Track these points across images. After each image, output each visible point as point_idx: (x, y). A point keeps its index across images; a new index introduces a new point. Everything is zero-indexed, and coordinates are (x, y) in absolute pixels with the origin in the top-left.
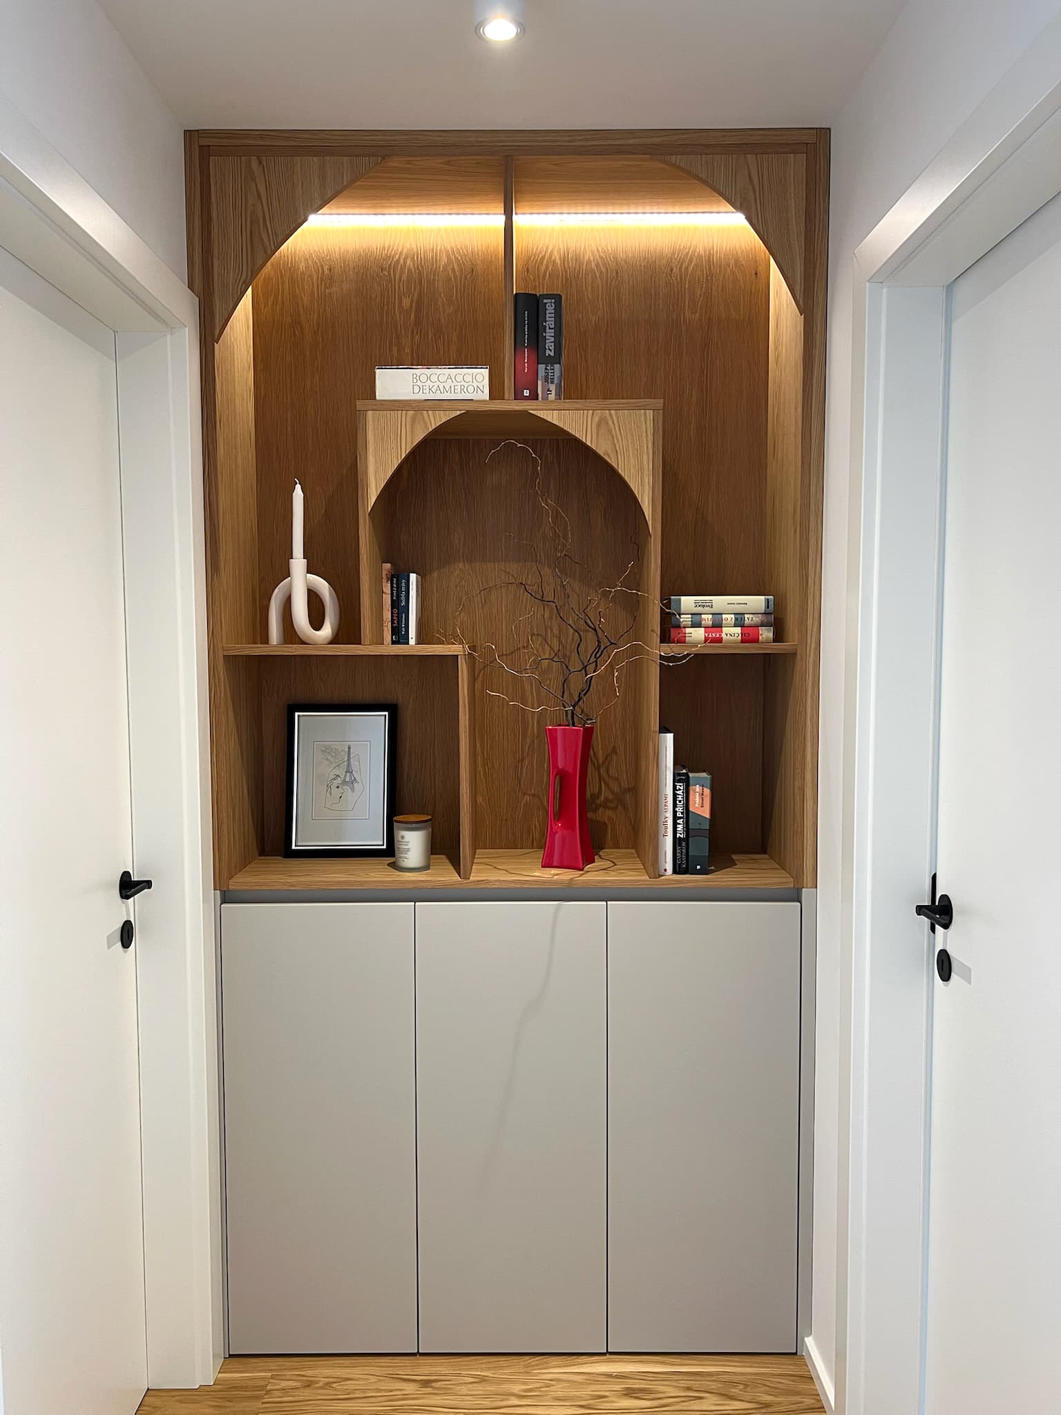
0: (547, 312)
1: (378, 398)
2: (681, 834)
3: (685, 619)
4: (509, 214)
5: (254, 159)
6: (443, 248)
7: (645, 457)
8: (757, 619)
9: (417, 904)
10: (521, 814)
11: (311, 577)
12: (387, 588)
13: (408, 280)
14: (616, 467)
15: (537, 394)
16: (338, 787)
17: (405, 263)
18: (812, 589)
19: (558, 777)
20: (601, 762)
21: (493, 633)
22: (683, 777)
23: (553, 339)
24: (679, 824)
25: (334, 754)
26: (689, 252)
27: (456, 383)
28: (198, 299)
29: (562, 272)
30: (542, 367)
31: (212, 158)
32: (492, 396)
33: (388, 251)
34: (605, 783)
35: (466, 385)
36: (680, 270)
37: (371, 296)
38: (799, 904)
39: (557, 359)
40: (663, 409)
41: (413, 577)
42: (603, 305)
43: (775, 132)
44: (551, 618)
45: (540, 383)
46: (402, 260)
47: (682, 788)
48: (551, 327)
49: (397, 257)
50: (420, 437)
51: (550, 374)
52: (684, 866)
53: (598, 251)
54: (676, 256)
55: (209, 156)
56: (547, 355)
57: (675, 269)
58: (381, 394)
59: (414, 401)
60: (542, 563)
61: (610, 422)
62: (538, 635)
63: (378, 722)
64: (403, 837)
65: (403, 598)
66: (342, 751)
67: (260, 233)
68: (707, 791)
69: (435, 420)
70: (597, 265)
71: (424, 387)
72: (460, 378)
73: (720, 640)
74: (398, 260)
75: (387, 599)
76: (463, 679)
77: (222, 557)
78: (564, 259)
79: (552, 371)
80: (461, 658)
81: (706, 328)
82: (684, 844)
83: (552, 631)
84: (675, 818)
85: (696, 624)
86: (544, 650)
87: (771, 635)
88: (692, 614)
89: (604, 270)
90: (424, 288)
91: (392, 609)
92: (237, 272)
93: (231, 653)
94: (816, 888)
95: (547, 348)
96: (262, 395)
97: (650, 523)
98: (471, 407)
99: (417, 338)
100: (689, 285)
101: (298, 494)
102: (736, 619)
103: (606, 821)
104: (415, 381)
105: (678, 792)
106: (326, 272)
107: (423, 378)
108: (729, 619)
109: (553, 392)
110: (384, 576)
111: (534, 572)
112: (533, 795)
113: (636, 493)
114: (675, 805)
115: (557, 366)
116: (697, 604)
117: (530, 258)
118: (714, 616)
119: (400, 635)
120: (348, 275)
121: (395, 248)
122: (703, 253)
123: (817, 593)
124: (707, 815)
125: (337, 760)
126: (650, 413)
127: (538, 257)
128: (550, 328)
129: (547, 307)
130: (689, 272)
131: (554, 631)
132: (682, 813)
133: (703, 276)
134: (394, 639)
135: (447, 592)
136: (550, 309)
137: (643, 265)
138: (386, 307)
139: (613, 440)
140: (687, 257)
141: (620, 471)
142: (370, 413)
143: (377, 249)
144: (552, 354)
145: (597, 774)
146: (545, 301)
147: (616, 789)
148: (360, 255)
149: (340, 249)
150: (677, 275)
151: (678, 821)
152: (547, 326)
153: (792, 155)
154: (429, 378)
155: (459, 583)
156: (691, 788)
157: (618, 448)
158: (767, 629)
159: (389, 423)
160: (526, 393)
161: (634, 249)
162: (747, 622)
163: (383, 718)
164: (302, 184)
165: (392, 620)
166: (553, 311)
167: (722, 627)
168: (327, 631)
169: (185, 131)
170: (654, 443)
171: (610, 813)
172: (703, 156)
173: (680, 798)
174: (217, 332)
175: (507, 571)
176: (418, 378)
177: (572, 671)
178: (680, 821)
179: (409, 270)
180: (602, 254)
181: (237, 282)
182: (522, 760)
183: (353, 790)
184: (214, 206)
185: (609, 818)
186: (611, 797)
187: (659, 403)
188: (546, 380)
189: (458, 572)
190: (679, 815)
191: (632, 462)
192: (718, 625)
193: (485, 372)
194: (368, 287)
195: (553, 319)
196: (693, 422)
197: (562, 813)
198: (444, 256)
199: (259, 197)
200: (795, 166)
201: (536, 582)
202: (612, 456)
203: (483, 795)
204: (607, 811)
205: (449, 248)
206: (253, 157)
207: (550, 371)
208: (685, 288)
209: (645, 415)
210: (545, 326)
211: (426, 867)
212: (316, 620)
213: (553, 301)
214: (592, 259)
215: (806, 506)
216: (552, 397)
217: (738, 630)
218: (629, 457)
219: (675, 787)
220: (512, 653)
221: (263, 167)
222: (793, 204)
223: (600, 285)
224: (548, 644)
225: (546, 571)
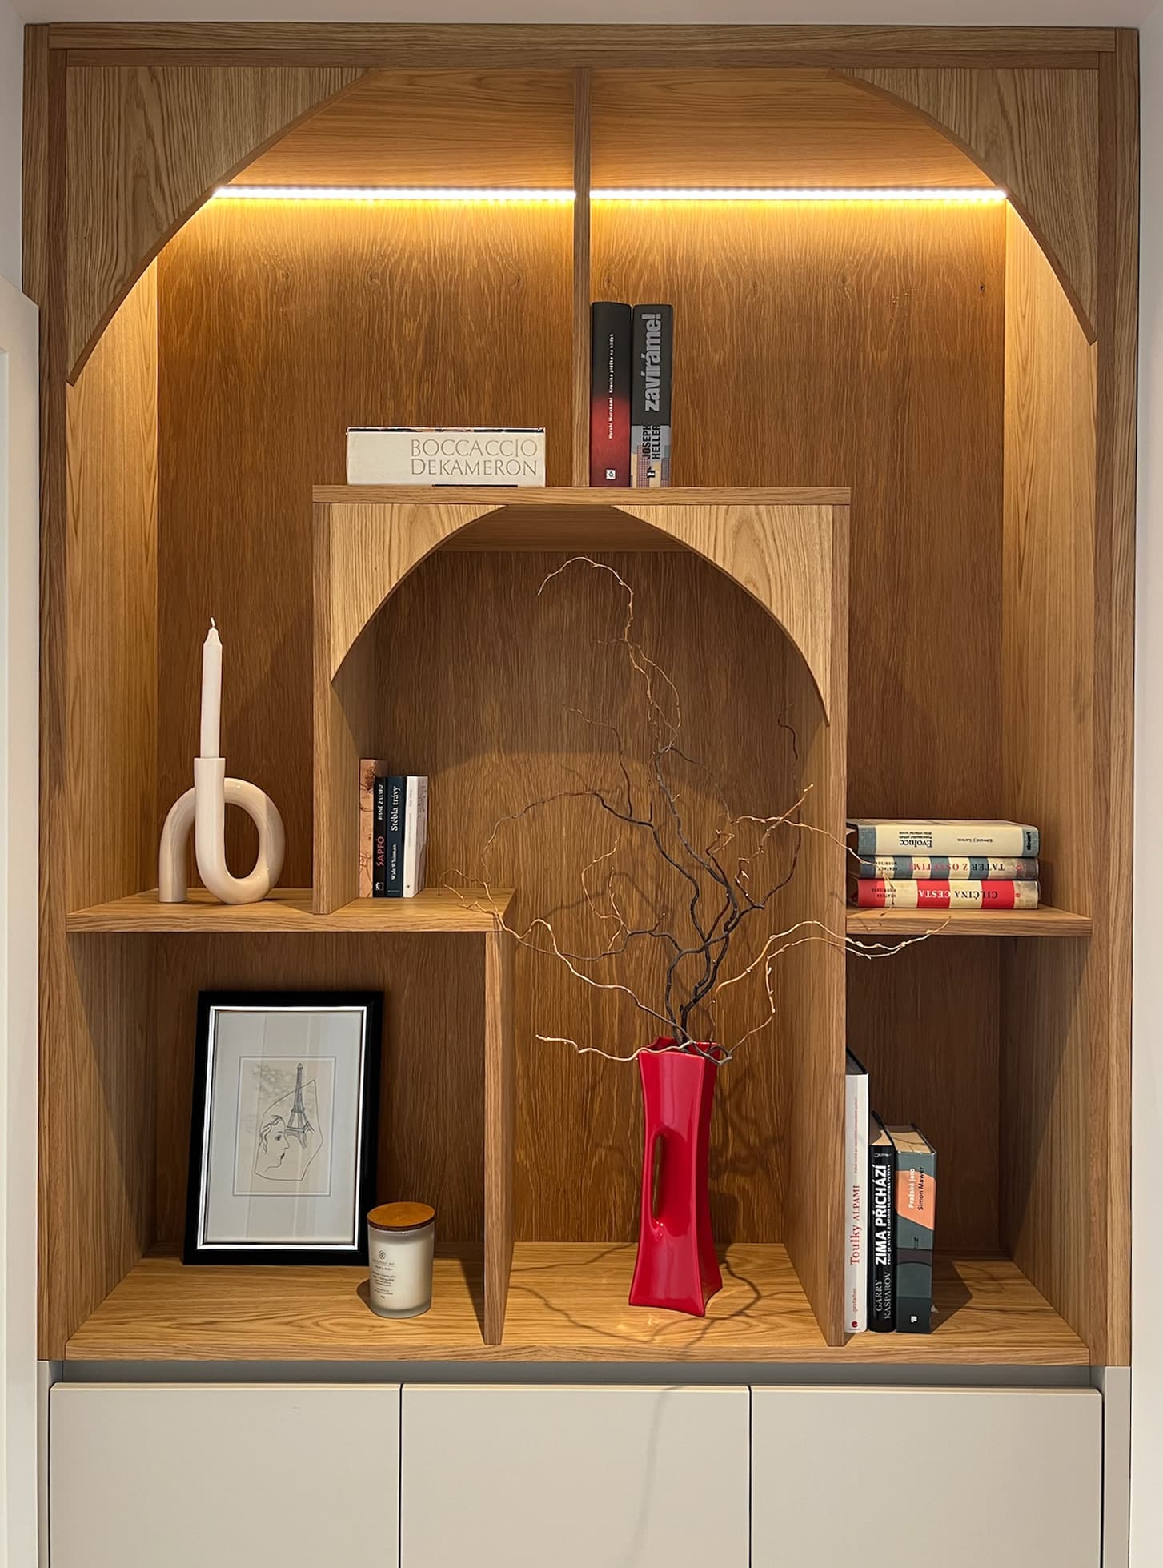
0: (648, 335)
1: (350, 481)
2: (882, 1258)
3: (884, 866)
4: (582, 191)
5: (143, 72)
6: (471, 242)
7: (819, 587)
8: (1010, 868)
9: (406, 1387)
10: (590, 1182)
11: (231, 782)
12: (368, 801)
13: (413, 293)
14: (768, 605)
15: (630, 477)
16: (279, 1138)
17: (409, 265)
18: (1117, 821)
19: (659, 1138)
20: (726, 1093)
21: (546, 870)
22: (887, 1155)
23: (657, 382)
24: (880, 1240)
25: (273, 1079)
26: (872, 251)
27: (487, 457)
28: (38, 307)
29: (665, 282)
30: (637, 431)
31: (70, 70)
32: (552, 480)
33: (381, 246)
34: (734, 1128)
35: (505, 460)
36: (858, 281)
37: (352, 319)
38: (1100, 1395)
39: (662, 417)
40: (851, 505)
41: (412, 782)
42: (732, 335)
43: (1043, 33)
44: (642, 847)
45: (634, 457)
46: (404, 261)
47: (884, 1175)
48: (654, 361)
49: (396, 256)
50: (423, 548)
51: (652, 443)
52: (888, 1317)
53: (724, 249)
54: (851, 258)
55: (66, 66)
56: (647, 409)
57: (849, 278)
58: (357, 473)
59: (416, 487)
60: (629, 756)
61: (757, 526)
62: (621, 874)
63: (351, 1019)
64: (382, 1255)
65: (394, 818)
66: (288, 1073)
67: (149, 194)
68: (930, 1182)
69: (450, 521)
70: (722, 272)
71: (432, 464)
72: (494, 448)
73: (944, 905)
74: (398, 262)
75: (367, 821)
76: (493, 973)
77: (70, 756)
78: (669, 262)
79: (657, 437)
80: (491, 938)
81: (901, 374)
82: (887, 1277)
83: (644, 867)
84: (872, 1229)
85: (903, 874)
86: (630, 898)
87: (1034, 896)
88: (894, 856)
89: (732, 279)
90: (439, 308)
91: (375, 837)
92: (107, 263)
93: (82, 928)
94: (1130, 1365)
95: (648, 397)
96: (171, 478)
97: (827, 703)
98: (513, 498)
99: (427, 386)
100: (872, 305)
101: (213, 647)
102: (974, 867)
103: (736, 1194)
104: (416, 452)
105: (878, 1182)
106: (281, 280)
107: (431, 447)
108: (961, 867)
109: (658, 474)
110: (363, 781)
111: (615, 771)
112: (611, 1148)
113: (803, 650)
114: (871, 1206)
115: (664, 430)
116: (904, 839)
117: (612, 260)
118: (934, 859)
119: (387, 885)
120: (315, 285)
121: (393, 242)
122: (896, 253)
123: (1126, 829)
124: (932, 1228)
125: (277, 1090)
126: (828, 511)
127: (627, 256)
128: (652, 364)
129: (648, 328)
130: (873, 285)
131: (649, 868)
132: (885, 1220)
133: (895, 292)
134: (378, 888)
135: (472, 801)
136: (653, 330)
137: (797, 271)
138: (376, 336)
139: (763, 558)
140: (869, 260)
141: (774, 612)
142: (336, 508)
143: (363, 243)
144: (656, 408)
145: (720, 1113)
146: (644, 317)
147: (753, 1139)
148: (336, 252)
149: (303, 242)
150: (853, 289)
151: (878, 1235)
152: (648, 359)
153: (1074, 71)
154: (440, 447)
155: (491, 786)
156: (900, 1173)
157: (770, 572)
158: (1027, 886)
159: (369, 525)
160: (611, 475)
161: (782, 246)
162: (992, 873)
163: (359, 1015)
164: (225, 114)
165: (376, 855)
166: (659, 334)
167: (947, 880)
168: (261, 876)
169: (27, 26)
170: (834, 563)
171: (741, 1180)
172: (921, 71)
173: (881, 1193)
174: (71, 365)
175: (571, 768)
176: (421, 447)
177: (685, 951)
178: (880, 1235)
179: (416, 278)
180: (730, 255)
181: (109, 278)
182: (593, 1088)
183: (304, 1143)
184: (73, 150)
185: (742, 1190)
186: (744, 1153)
187: (845, 493)
188: (645, 451)
189: (489, 768)
190: (879, 1223)
191: (796, 596)
192: (940, 877)
193: (539, 438)
194: (348, 306)
195: (658, 348)
196: (879, 526)
197: (667, 1204)
198: (473, 255)
199: (150, 135)
200: (1081, 87)
201: (618, 786)
202: (760, 585)
203: (525, 1147)
204: (738, 1178)
205: (481, 243)
206: (142, 68)
207: (653, 437)
208: (866, 309)
209: (819, 514)
210: (645, 360)
211: (425, 1305)
212: (240, 860)
213: (659, 316)
214: (714, 261)
215: (1104, 676)
216: (655, 482)
217: (977, 886)
218: (789, 587)
219: (871, 1171)
220: (578, 903)
221: (159, 84)
222: (1078, 155)
223: (727, 306)
224: (637, 888)
225: (636, 768)
